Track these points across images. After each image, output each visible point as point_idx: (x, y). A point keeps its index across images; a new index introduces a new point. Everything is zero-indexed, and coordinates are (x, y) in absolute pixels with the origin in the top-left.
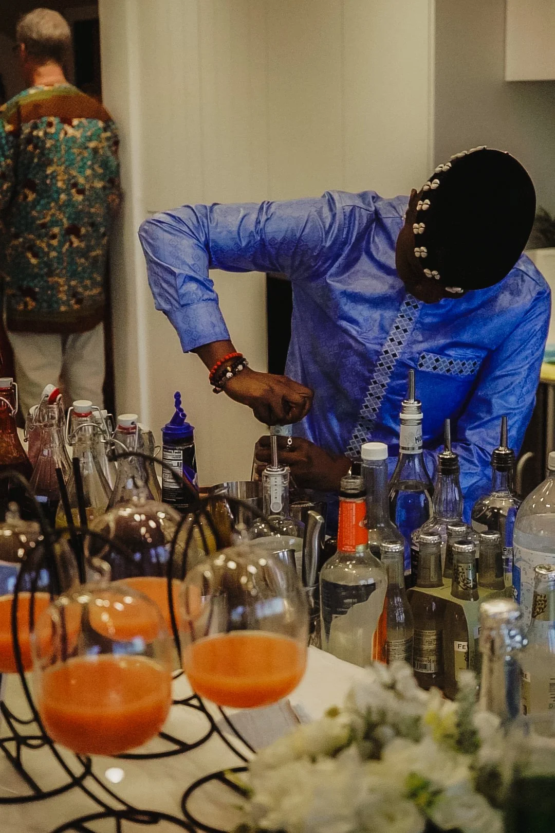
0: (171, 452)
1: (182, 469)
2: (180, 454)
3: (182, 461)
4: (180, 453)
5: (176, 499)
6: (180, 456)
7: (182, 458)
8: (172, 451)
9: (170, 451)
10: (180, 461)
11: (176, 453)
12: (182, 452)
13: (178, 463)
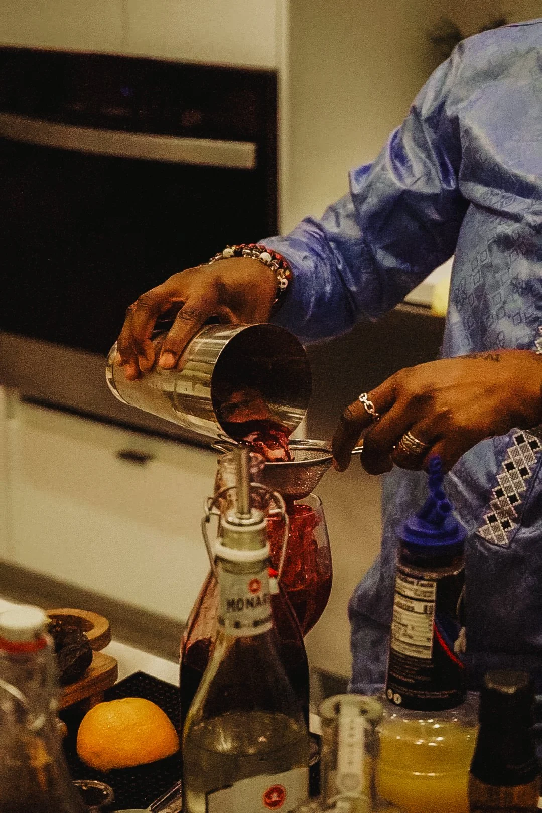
0: (412, 583)
1: (433, 618)
2: (429, 589)
3: (433, 604)
4: (431, 586)
5: (415, 680)
6: (431, 592)
7: (434, 598)
8: (415, 581)
9: (410, 579)
10: (429, 604)
11: (422, 585)
12: (435, 584)
13: (426, 607)
